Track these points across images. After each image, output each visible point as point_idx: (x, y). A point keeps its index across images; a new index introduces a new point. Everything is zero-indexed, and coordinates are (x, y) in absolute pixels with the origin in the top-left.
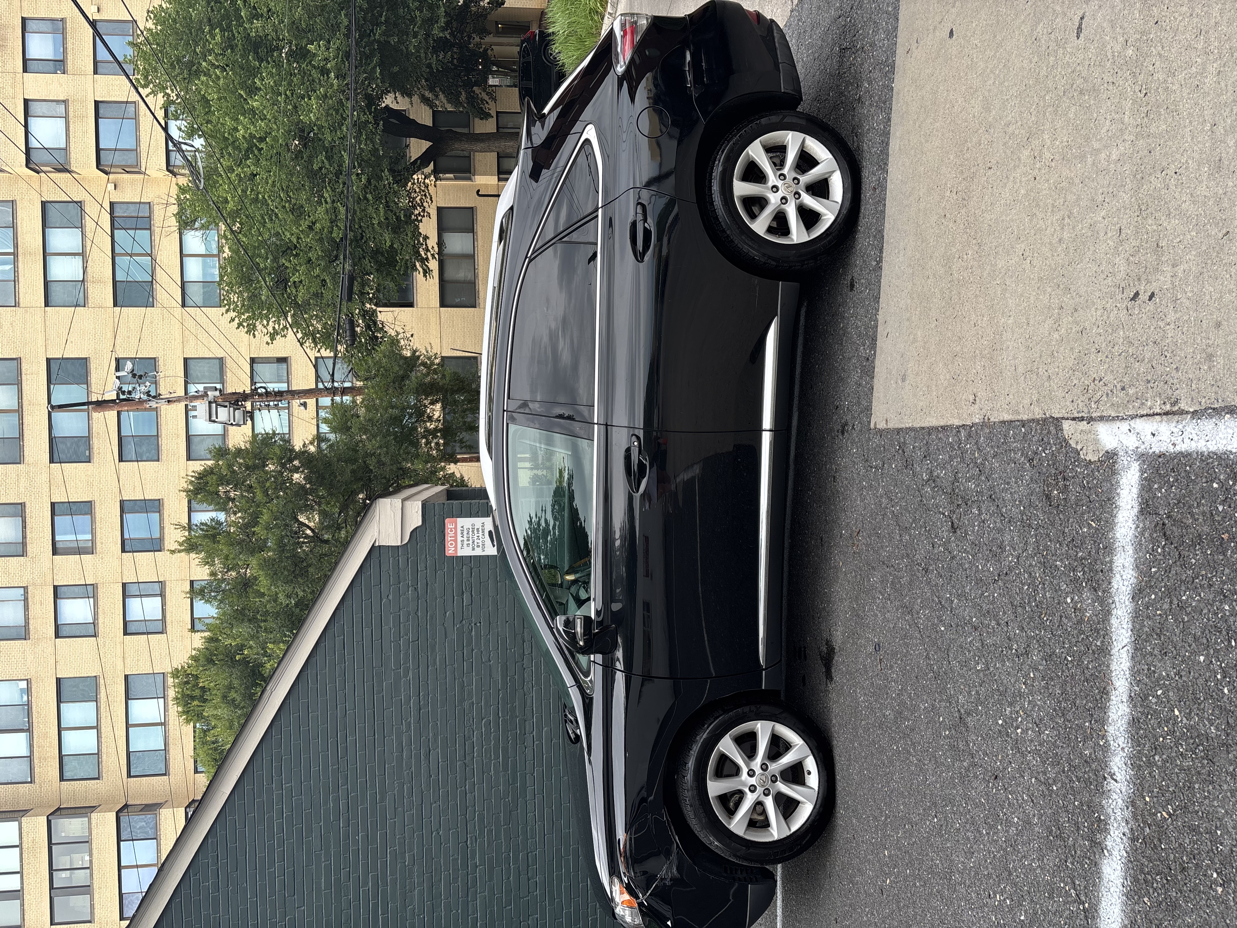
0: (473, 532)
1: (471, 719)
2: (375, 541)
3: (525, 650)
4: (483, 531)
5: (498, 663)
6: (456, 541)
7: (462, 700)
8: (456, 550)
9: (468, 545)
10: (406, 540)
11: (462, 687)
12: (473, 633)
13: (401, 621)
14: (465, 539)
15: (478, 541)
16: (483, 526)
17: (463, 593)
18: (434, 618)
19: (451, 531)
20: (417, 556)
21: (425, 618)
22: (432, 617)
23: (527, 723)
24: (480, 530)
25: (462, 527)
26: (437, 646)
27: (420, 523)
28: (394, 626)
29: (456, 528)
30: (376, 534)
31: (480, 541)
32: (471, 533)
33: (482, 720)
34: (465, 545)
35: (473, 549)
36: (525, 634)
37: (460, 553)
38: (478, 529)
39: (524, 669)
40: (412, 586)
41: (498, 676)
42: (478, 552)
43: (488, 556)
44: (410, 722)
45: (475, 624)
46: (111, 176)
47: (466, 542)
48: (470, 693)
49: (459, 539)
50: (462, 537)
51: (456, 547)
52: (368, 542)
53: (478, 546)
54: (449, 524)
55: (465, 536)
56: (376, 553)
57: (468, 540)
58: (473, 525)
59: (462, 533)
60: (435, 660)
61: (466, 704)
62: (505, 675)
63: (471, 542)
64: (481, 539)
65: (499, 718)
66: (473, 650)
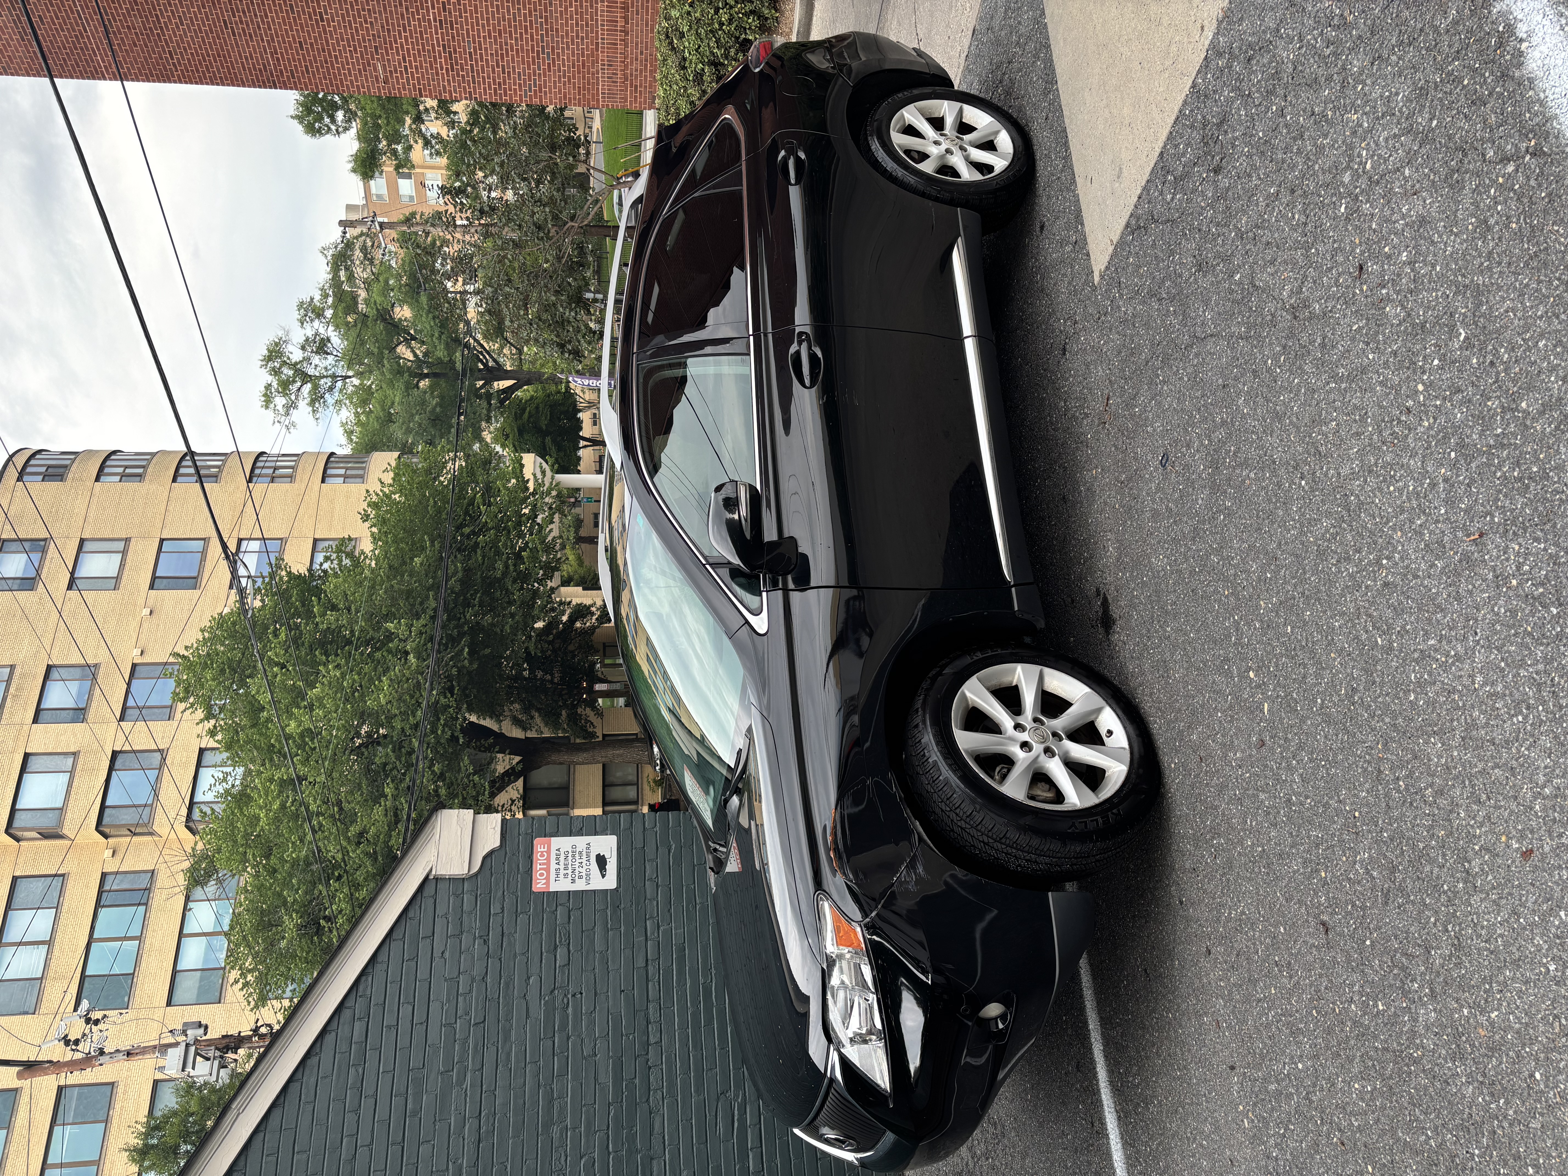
0: (573, 856)
1: (563, 1159)
2: (431, 870)
3: (651, 1037)
4: (588, 856)
5: (609, 1058)
6: (548, 870)
7: (548, 1125)
8: (548, 883)
9: (566, 875)
10: (476, 868)
11: (550, 1101)
12: (570, 1010)
13: (460, 991)
14: (562, 867)
15: (581, 870)
16: (588, 848)
17: (556, 948)
18: (511, 986)
19: (542, 856)
20: (490, 893)
21: (496, 986)
22: (507, 985)
23: (655, 1162)
24: (584, 853)
25: (558, 850)
26: (513, 1033)
27: (497, 843)
28: (448, 1000)
29: (549, 852)
30: (433, 859)
31: (583, 870)
32: (570, 858)
33: (581, 1158)
34: (561, 876)
35: (573, 881)
36: (651, 1011)
37: (554, 887)
38: (580, 853)
39: (650, 1068)
40: (481, 937)
41: (607, 1079)
42: (580, 885)
43: (594, 891)
44: (461, 1165)
45: (574, 996)
46: (111, 841)
47: (562, 872)
48: (563, 1109)
49: (553, 866)
50: (558, 864)
51: (548, 878)
52: (421, 870)
53: (580, 877)
54: (540, 846)
55: (562, 863)
56: (429, 890)
57: (566, 869)
58: (574, 847)
59: (557, 859)
60: (509, 1054)
61: (556, 1130)
62: (618, 1079)
63: (569, 871)
64: (585, 867)
65: (609, 1153)
66: (568, 1038)
